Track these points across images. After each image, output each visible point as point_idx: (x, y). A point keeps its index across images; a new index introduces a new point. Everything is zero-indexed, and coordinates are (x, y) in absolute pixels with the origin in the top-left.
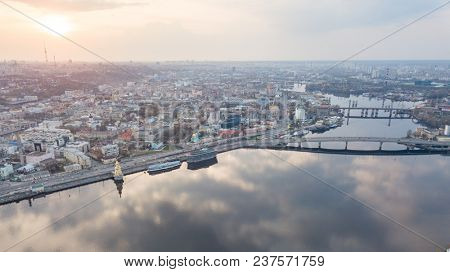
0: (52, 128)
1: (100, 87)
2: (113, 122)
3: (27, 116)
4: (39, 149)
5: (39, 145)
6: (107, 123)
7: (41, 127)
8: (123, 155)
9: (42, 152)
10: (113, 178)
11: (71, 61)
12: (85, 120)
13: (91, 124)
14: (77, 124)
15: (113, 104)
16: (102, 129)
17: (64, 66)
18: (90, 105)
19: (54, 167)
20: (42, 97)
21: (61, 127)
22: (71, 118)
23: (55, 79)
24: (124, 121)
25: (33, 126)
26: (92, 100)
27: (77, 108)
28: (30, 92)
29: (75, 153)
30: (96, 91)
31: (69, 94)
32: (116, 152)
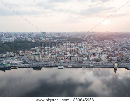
0: (99, 50)
1: (115, 39)
2: (117, 50)
3: (93, 46)
4: (94, 55)
5: (95, 54)
6: (115, 50)
7: (96, 49)
8: (118, 61)
9: (95, 56)
10: (114, 68)
11: (107, 32)
12: (108, 48)
13: (110, 50)
14: (106, 49)
15: (118, 45)
16: (113, 52)
17: (105, 33)
18: (111, 44)
19: (97, 61)
20: (98, 41)
21: (101, 50)
22: (104, 47)
23: (102, 36)
24: (121, 50)
25: (94, 48)
26: (112, 43)
27: (107, 45)
28: (95, 40)
29: (104, 58)
30: (113, 40)
31: (105, 41)
32: (116, 60)
